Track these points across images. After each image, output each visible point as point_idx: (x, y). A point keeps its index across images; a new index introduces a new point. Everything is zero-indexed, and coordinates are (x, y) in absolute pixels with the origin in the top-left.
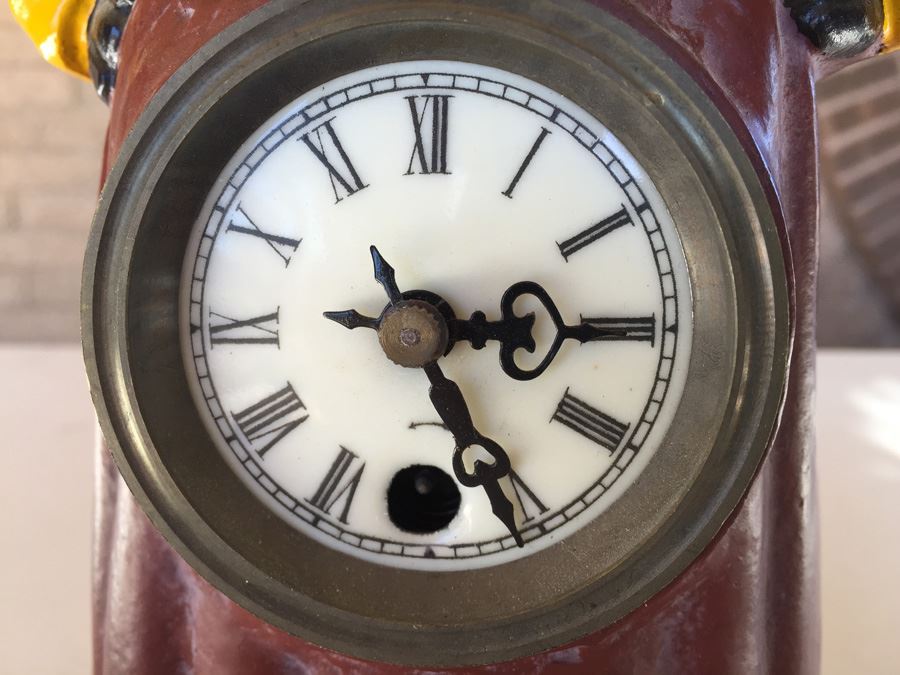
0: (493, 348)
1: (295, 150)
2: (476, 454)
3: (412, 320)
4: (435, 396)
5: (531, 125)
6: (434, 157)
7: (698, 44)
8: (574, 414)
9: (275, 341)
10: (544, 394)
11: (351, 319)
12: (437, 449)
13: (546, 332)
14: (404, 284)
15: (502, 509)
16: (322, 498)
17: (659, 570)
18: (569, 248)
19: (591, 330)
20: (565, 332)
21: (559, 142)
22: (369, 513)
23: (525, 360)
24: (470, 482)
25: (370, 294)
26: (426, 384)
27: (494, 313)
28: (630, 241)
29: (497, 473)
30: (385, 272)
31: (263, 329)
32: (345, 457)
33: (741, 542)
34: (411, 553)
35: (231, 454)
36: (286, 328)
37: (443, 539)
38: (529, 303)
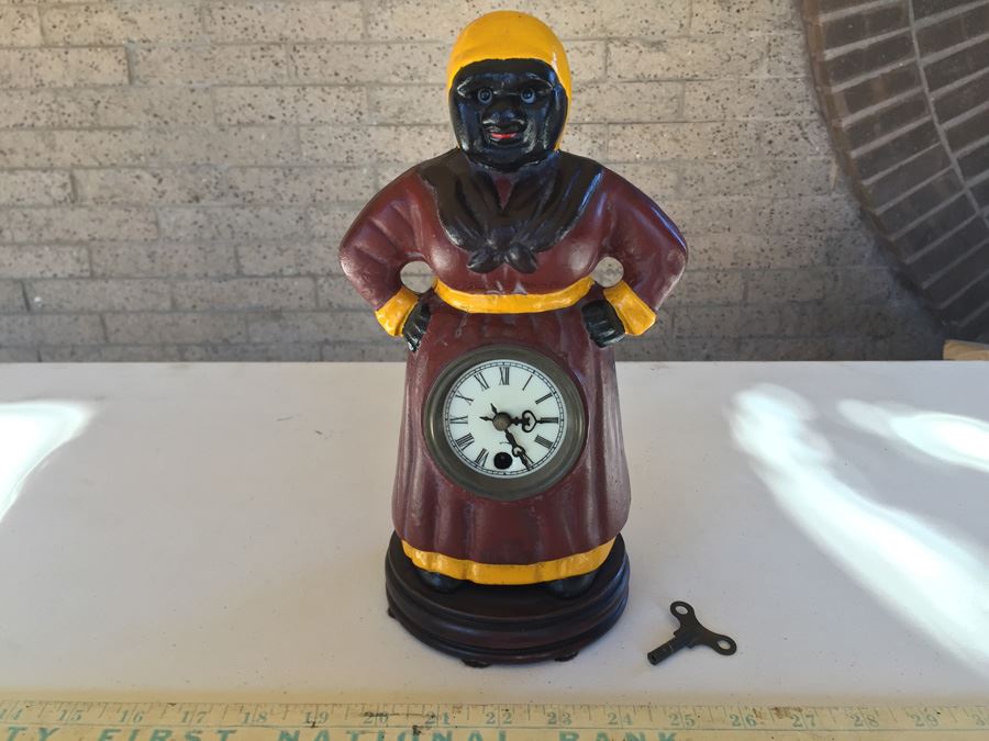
0: (520, 425)
1: (472, 379)
2: (517, 449)
3: (501, 421)
4: (507, 437)
5: (529, 374)
6: (506, 381)
7: (567, 356)
8: (539, 440)
9: (466, 423)
10: (533, 435)
11: (486, 419)
12: (508, 449)
13: (532, 422)
14: (498, 411)
15: (524, 462)
16: (478, 460)
17: (557, 476)
18: (538, 402)
19: (543, 421)
20: (537, 422)
21: (535, 378)
22: (490, 464)
23: (527, 428)
24: (515, 456)
25: (491, 414)
26: (504, 433)
27: (520, 417)
28: (552, 400)
29: (522, 454)
30: (494, 409)
31: (464, 420)
32: (484, 451)
33: (584, 469)
34: (500, 474)
35: (455, 450)
36: (469, 420)
37: (508, 470)
38: (528, 415)
